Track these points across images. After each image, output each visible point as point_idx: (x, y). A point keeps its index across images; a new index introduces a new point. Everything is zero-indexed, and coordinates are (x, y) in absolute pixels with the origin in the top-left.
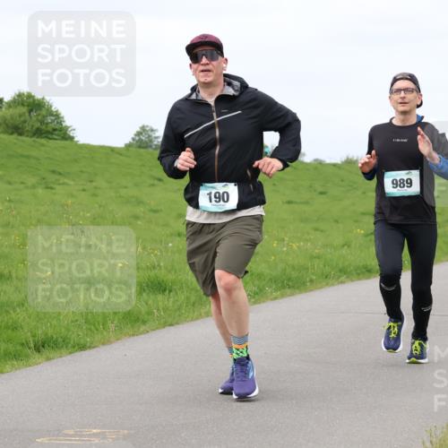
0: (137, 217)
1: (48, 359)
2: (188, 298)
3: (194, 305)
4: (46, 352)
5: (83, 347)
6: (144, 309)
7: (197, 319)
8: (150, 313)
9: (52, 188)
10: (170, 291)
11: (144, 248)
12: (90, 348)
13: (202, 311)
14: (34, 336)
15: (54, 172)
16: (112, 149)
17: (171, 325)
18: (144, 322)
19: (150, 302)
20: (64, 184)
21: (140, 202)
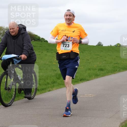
0: (98, 58)
1: (82, 82)
2: (107, 72)
3: (108, 73)
4: (82, 81)
5: (88, 80)
6: (99, 74)
7: (108, 75)
8: (100, 74)
9: (83, 53)
10: (104, 70)
11: (99, 63)
12: (90, 80)
13: (109, 74)
14: (80, 78)
15: (84, 50)
16: (94, 46)
17: (104, 76)
18: (99, 76)
19: (100, 72)
20: (85, 52)
21: (98, 55)
